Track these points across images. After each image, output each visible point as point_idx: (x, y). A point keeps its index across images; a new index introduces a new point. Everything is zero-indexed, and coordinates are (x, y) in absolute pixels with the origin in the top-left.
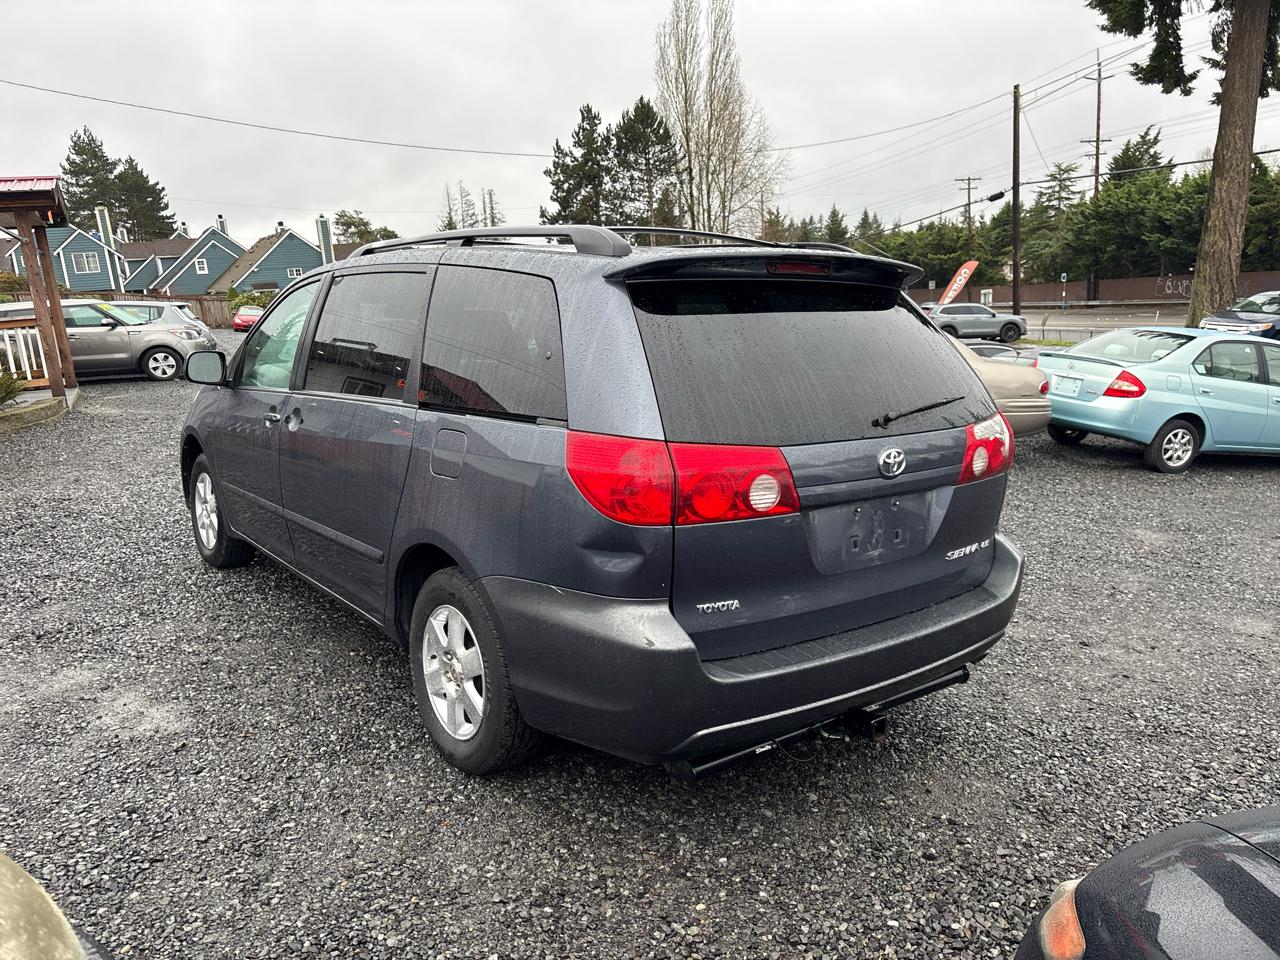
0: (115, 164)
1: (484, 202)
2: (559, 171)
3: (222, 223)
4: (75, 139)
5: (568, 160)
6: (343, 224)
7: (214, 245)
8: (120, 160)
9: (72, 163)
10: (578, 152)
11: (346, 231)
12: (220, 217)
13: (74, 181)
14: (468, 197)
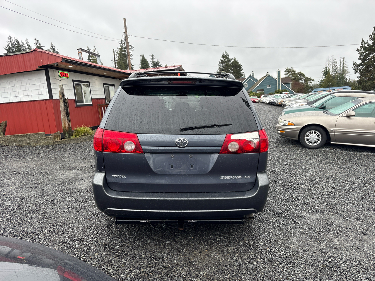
0: (231, 60)
1: (341, 61)
2: (362, 49)
3: (253, 73)
4: (223, 54)
5: (366, 45)
6: (287, 72)
7: (250, 80)
8: (232, 59)
9: (222, 61)
10: (371, 42)
11: (288, 73)
12: (253, 72)
13: (221, 65)
14: (335, 60)
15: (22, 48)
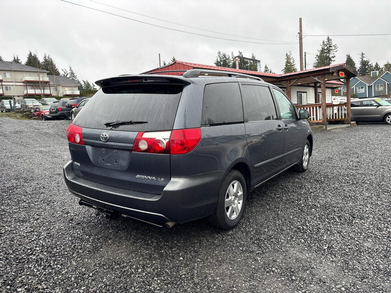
15: (228, 61)
